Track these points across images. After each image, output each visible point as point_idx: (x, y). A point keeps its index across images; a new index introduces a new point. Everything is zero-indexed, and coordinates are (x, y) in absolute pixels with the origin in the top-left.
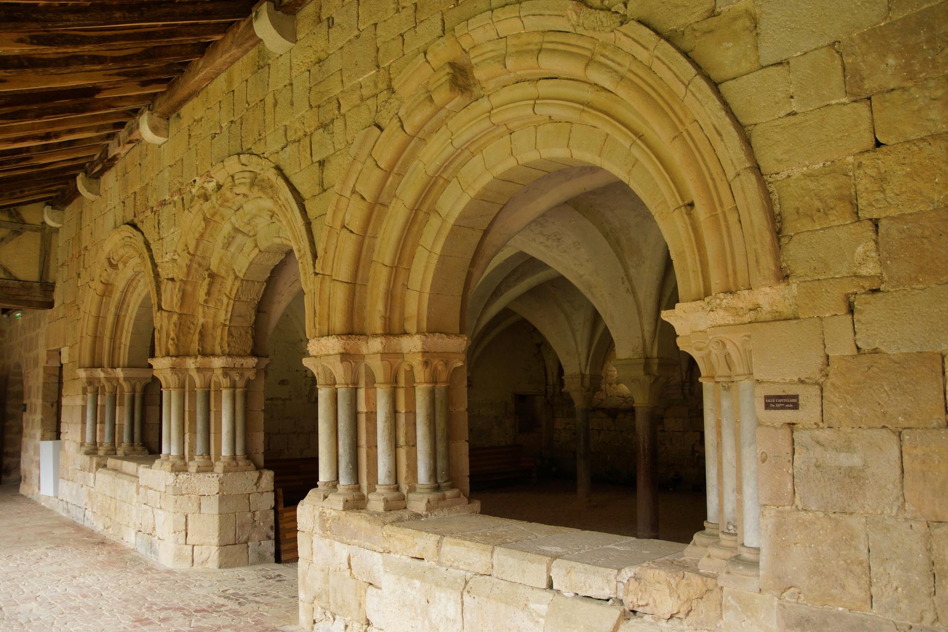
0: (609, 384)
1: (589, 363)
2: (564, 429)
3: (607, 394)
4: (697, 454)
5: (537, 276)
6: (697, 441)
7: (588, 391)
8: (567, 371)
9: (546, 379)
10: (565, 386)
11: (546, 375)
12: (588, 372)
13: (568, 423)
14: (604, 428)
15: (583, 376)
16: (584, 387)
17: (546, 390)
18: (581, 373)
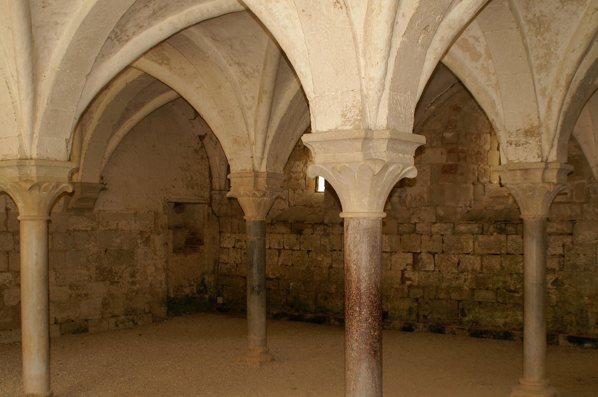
0: (293, 189)
1: (266, 156)
2: (234, 247)
3: (289, 202)
4: (408, 283)
5: (186, 11)
6: (407, 265)
7: (264, 195)
8: (235, 168)
9: (211, 182)
10: (232, 189)
11: (211, 176)
12: (263, 169)
13: (239, 240)
14: (286, 247)
15: (256, 174)
16: (258, 190)
17: (211, 197)
18: (253, 170)
